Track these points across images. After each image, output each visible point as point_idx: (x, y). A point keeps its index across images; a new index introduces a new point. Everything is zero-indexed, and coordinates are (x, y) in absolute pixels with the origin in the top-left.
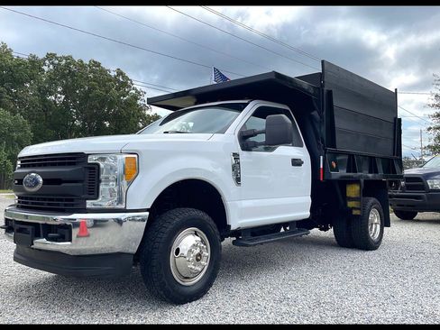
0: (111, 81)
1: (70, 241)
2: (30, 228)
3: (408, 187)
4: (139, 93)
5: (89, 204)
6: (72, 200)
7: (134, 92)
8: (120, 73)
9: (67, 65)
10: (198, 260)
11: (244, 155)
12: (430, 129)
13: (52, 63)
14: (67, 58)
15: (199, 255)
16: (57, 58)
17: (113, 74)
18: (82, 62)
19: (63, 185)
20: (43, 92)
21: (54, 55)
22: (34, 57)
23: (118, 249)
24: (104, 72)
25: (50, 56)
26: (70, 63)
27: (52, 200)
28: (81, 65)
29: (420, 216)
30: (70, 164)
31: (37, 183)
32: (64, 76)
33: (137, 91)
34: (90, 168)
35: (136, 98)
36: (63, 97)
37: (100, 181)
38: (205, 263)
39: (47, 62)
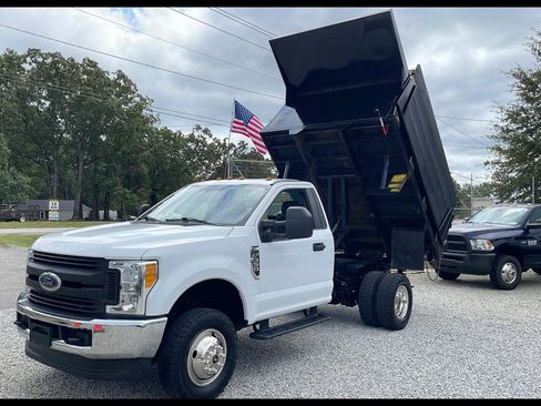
0: (109, 85)
1: (90, 345)
2: (48, 329)
3: (451, 247)
4: (145, 100)
5: (109, 309)
6: (92, 304)
7: (138, 99)
8: (121, 76)
9: (54, 63)
10: (215, 362)
11: (263, 247)
12: (487, 163)
13: (36, 62)
14: (53, 56)
15: (216, 357)
16: (41, 55)
17: (112, 77)
18: (73, 60)
19: (84, 289)
20: (23, 96)
21: (38, 51)
22: (11, 52)
23: (136, 354)
24: (99, 74)
25: (33, 53)
26: (58, 62)
27: (71, 302)
28: (72, 64)
29: (463, 277)
30: (89, 268)
31: (55, 283)
32: (49, 78)
33: (142, 99)
34: (111, 274)
35: (140, 107)
36: (48, 103)
37: (120, 288)
38: (221, 364)
39: (28, 59)
